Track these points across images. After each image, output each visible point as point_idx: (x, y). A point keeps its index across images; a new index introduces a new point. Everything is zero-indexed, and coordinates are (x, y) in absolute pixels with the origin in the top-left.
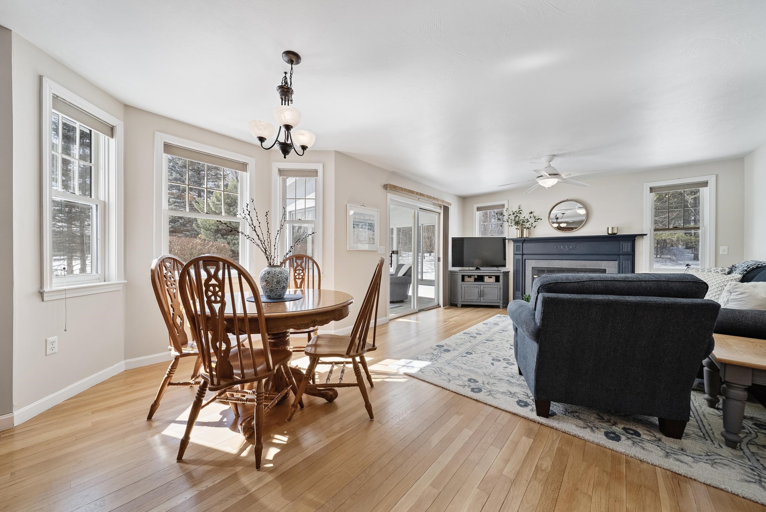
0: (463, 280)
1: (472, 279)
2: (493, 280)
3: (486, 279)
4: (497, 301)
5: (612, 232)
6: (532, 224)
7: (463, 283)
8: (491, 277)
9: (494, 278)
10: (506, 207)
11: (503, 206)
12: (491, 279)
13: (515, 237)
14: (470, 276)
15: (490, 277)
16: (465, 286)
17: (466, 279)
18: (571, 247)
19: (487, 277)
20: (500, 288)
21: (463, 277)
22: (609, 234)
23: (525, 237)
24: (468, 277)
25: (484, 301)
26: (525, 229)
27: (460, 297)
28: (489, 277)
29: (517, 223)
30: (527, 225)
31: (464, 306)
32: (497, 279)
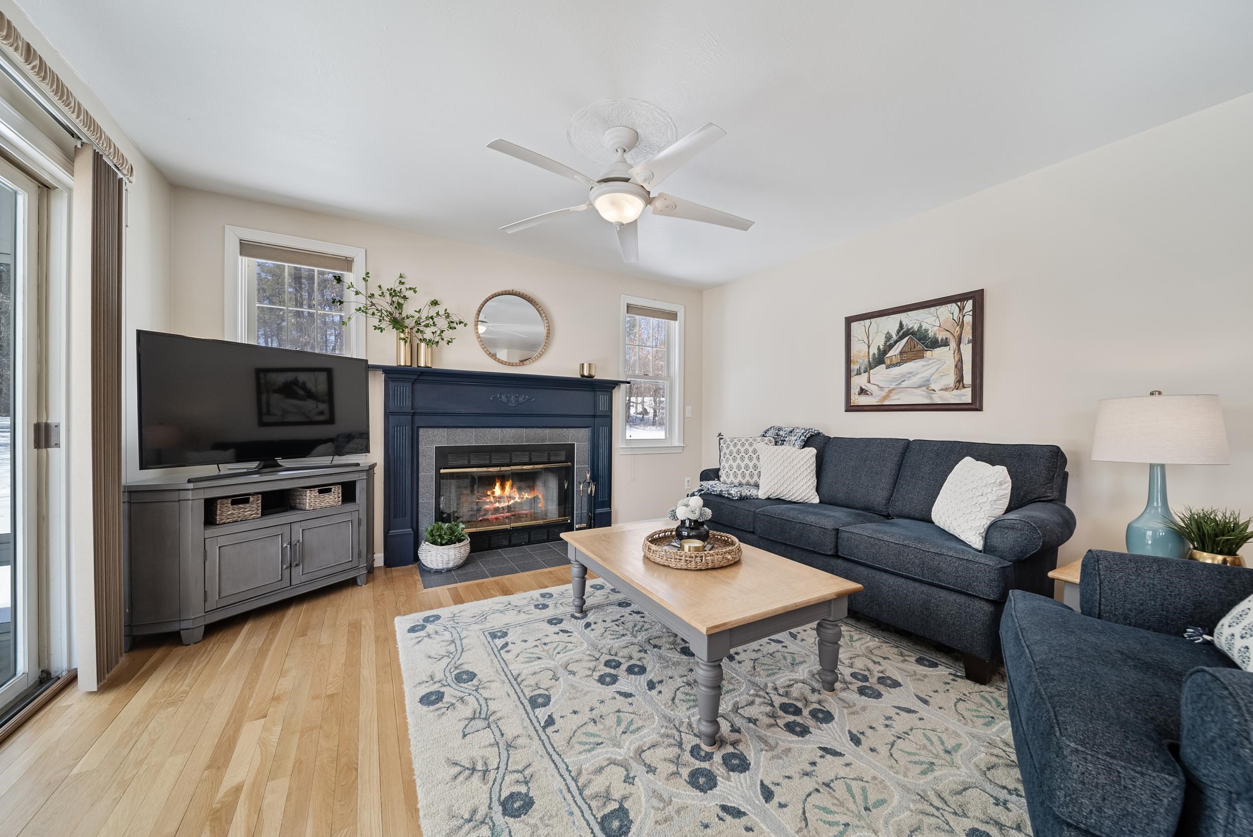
0: (210, 519)
1: (254, 507)
2: (334, 497)
3: (311, 500)
4: (349, 566)
5: (590, 374)
6: (442, 332)
7: (212, 532)
8: (329, 491)
9: (337, 492)
10: (359, 268)
11: (347, 263)
12: (326, 495)
13: (390, 361)
14: (240, 500)
15: (324, 490)
16: (222, 541)
17: (226, 511)
18: (521, 399)
19: (315, 492)
20: (359, 521)
21: (210, 506)
22: (583, 376)
23: (422, 364)
24: (233, 503)
25: (304, 578)
26: (423, 345)
27: (196, 596)
28: (320, 492)
29: (397, 323)
30: (428, 334)
31: (213, 629)
32: (348, 492)
